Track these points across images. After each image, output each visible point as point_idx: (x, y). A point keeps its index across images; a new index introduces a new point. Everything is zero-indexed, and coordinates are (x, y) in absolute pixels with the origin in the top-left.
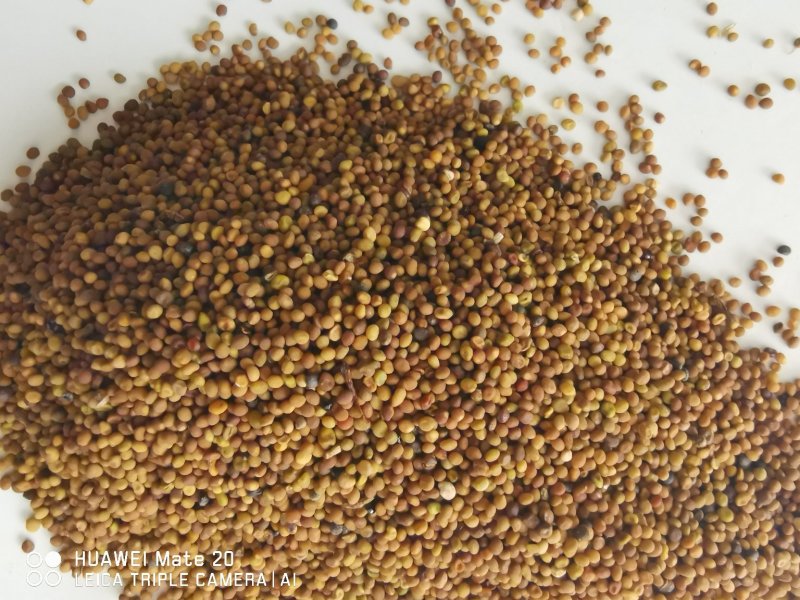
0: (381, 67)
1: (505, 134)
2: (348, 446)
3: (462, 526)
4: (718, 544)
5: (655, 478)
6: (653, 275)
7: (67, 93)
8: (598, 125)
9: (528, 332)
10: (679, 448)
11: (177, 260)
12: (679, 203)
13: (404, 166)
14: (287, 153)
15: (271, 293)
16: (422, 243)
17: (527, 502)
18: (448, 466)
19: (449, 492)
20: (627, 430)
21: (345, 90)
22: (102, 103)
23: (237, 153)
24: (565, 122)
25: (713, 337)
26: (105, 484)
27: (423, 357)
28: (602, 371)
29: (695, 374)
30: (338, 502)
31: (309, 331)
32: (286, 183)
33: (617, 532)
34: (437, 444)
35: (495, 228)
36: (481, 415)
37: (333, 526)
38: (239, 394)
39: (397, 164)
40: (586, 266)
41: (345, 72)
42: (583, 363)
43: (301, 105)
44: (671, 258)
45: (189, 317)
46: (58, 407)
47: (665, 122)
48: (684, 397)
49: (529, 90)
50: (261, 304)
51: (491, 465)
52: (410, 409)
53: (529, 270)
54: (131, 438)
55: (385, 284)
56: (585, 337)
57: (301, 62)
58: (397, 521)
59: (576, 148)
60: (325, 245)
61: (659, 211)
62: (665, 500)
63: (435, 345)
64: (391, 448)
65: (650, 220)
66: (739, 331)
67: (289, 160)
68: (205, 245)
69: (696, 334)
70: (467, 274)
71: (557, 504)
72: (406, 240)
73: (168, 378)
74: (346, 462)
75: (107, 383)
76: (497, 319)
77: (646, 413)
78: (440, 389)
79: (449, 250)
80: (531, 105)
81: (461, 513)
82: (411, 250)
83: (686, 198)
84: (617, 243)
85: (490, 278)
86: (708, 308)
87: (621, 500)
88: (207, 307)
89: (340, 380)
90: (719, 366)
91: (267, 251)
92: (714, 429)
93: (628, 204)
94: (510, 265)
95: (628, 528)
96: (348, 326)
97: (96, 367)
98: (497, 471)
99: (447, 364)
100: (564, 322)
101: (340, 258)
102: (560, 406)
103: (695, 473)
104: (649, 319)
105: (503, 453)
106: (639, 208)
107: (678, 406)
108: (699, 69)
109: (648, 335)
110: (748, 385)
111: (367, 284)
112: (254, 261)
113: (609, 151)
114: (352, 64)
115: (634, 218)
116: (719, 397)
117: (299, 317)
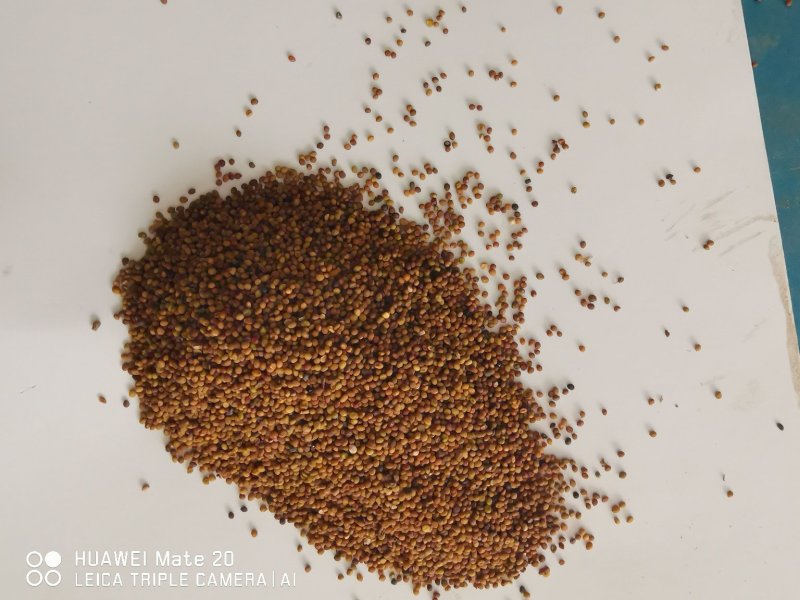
0: (397, 211)
1: (449, 274)
2: (313, 413)
3: (355, 469)
4: (477, 522)
5: (457, 479)
6: (498, 377)
7: (221, 163)
8: (500, 286)
9: (418, 387)
10: (476, 469)
11: (258, 293)
12: (527, 343)
13: (388, 277)
14: (330, 250)
15: (299, 329)
16: (382, 324)
17: (389, 467)
18: (357, 438)
19: (353, 450)
20: (451, 450)
21: (373, 218)
22: (238, 176)
23: (304, 242)
24: (484, 278)
25: (517, 419)
26: (185, 388)
27: (362, 383)
28: (449, 418)
29: (499, 435)
30: (299, 436)
31: (312, 354)
32: (324, 270)
33: (428, 497)
34: (355, 426)
35: (422, 327)
36: (380, 420)
37: (292, 447)
38: (269, 371)
39: (385, 275)
40: (462, 362)
41: (377, 206)
42: (441, 411)
43: (346, 220)
44: (512, 370)
45: (257, 326)
46: (172, 341)
47: (536, 297)
48: (487, 444)
49: (471, 253)
50: (293, 332)
51: (378, 444)
52: (348, 406)
53: (431, 355)
54: (208, 372)
55: (356, 341)
56: (447, 398)
57: (355, 192)
58: (324, 455)
59: (485, 294)
60: (334, 311)
61: (514, 343)
62: (458, 491)
63: (370, 380)
64: (333, 420)
65: (508, 346)
66: (532, 420)
67: (329, 255)
68: (274, 292)
69: (508, 415)
70: (399, 348)
71: (403, 474)
72: (375, 320)
73: (238, 352)
74: (309, 419)
75: (204, 341)
76: (405, 376)
77: (464, 445)
78: (365, 401)
79: (395, 331)
80: (469, 261)
81: (356, 462)
82: (375, 327)
83: (531, 341)
84: (486, 353)
85: (409, 355)
86: (520, 403)
87: (436, 483)
88: (266, 324)
89: (319, 382)
90: (513, 435)
91: (304, 306)
92: (498, 465)
93: (499, 335)
94: (422, 350)
95: (434, 498)
96: (331, 357)
97: (202, 331)
98: (379, 448)
99: (373, 391)
100: (438, 388)
101: (338, 322)
102: (421, 428)
103: (480, 483)
104: (486, 399)
105: (385, 441)
106: (505, 338)
107: (482, 447)
108: (565, 275)
109: (482, 407)
110: (525, 449)
111: (348, 338)
112: (296, 309)
113: (501, 301)
114: (382, 202)
115: (500, 343)
116: (507, 450)
117: (310, 345)
